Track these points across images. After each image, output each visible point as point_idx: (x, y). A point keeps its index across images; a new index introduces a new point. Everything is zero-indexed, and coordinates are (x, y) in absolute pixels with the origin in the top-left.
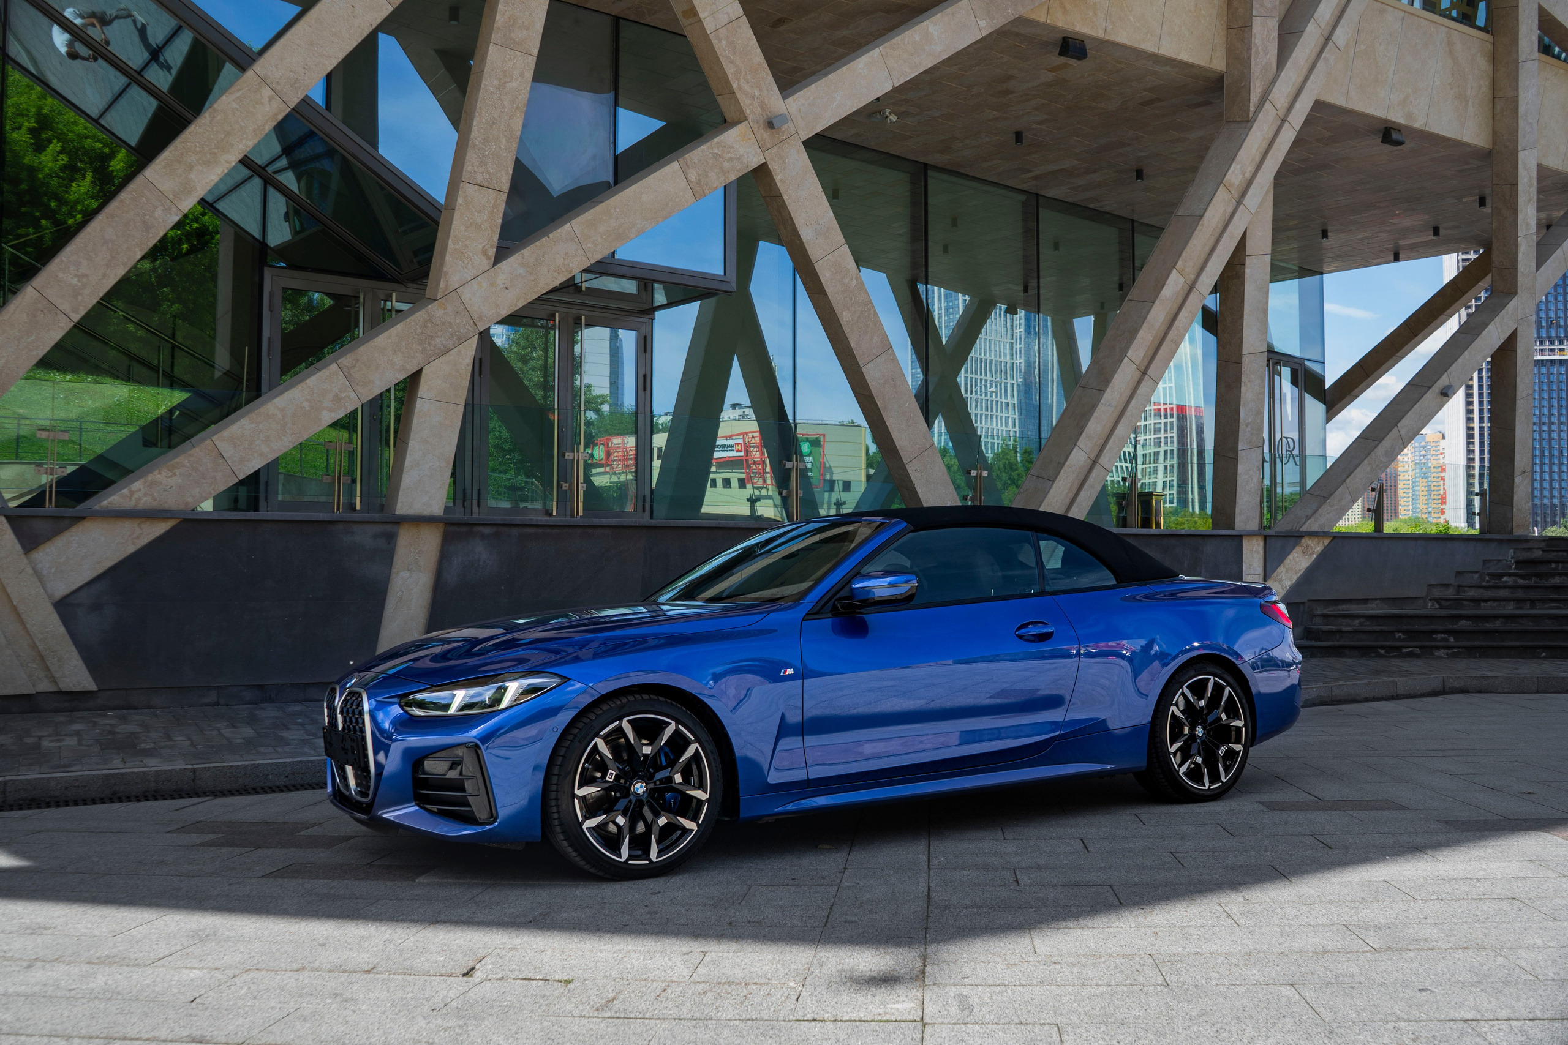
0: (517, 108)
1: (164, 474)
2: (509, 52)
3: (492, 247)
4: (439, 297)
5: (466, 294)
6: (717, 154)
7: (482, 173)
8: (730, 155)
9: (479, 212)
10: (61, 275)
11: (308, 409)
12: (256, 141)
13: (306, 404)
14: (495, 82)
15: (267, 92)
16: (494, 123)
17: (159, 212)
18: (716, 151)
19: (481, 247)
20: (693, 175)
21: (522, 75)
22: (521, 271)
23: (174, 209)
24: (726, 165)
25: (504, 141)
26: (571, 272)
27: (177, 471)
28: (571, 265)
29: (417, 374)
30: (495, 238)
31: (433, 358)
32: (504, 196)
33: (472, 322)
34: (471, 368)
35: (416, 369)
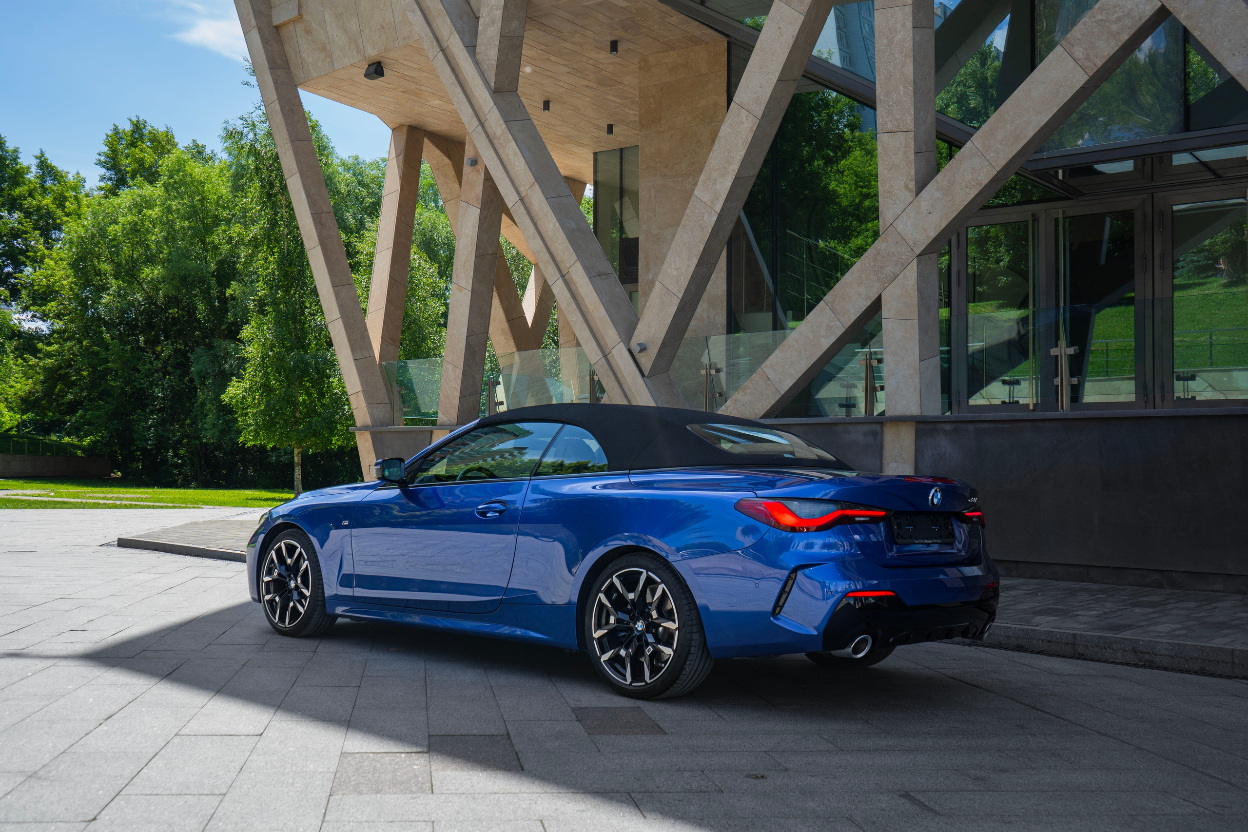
0: (906, 55)
1: (741, 394)
2: (890, 11)
3: (911, 181)
4: (881, 234)
5: (900, 226)
6: (1101, 20)
7: (891, 121)
8: (1116, 15)
9: (895, 155)
10: (669, 270)
11: (812, 338)
12: (745, 150)
13: (810, 335)
14: (885, 41)
15: (744, 113)
16: (891, 76)
17: (706, 216)
18: (1100, 18)
19: (902, 183)
20: (1079, 52)
21: (904, 26)
22: (939, 195)
23: (713, 212)
24: (1114, 28)
25: (902, 88)
26: (981, 184)
27: (747, 391)
28: (979, 178)
29: (879, 299)
30: (913, 173)
31: (887, 284)
32: (912, 135)
33: (909, 248)
34: (916, 287)
35: (876, 296)
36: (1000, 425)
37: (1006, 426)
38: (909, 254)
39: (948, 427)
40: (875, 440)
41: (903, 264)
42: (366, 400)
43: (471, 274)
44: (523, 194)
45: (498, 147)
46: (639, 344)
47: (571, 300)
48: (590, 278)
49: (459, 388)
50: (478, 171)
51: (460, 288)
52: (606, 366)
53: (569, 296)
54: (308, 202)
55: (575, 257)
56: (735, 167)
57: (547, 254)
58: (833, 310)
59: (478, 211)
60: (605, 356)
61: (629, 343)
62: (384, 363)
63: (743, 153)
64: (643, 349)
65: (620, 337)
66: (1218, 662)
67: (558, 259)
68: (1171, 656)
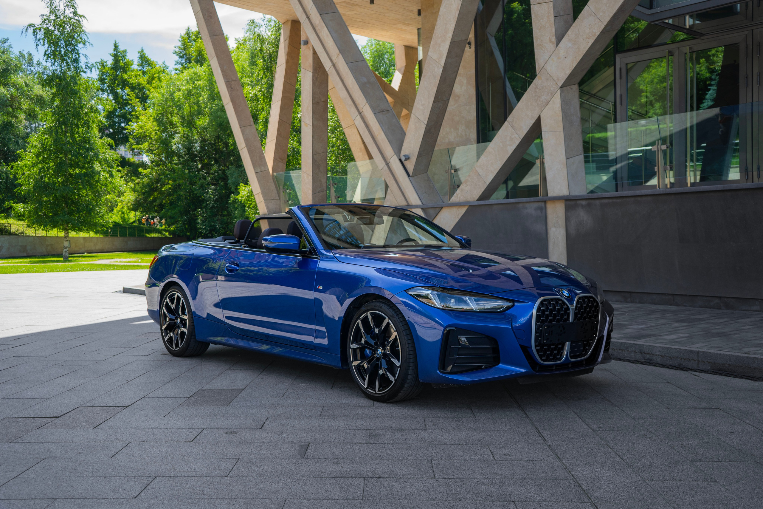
3: (553, 36)
4: (537, 74)
5: (548, 68)
9: (542, 19)
10: (418, 106)
11: (502, 146)
13: (501, 144)
17: (436, 70)
19: (548, 38)
22: (570, 45)
23: (440, 66)
26: (595, 35)
28: (594, 31)
29: (539, 120)
30: (554, 31)
31: (543, 108)
32: (551, 4)
33: (555, 83)
34: (560, 109)
35: (537, 116)
36: (615, 200)
37: (619, 200)
38: (555, 87)
39: (584, 203)
40: (542, 213)
41: (552, 94)
42: (264, 197)
43: (311, 115)
44: (334, 62)
45: (318, 32)
46: (405, 156)
47: (365, 129)
48: (375, 114)
49: (311, 188)
50: (309, 48)
51: (306, 125)
52: (388, 170)
53: (364, 126)
54: (223, 75)
55: (365, 101)
56: (450, 35)
57: (350, 100)
58: (513, 127)
59: (312, 74)
60: (387, 164)
61: (400, 155)
62: (275, 174)
63: (454, 25)
64: (407, 158)
65: (394, 151)
66: (689, 360)
67: (357, 102)
68: (662, 356)
